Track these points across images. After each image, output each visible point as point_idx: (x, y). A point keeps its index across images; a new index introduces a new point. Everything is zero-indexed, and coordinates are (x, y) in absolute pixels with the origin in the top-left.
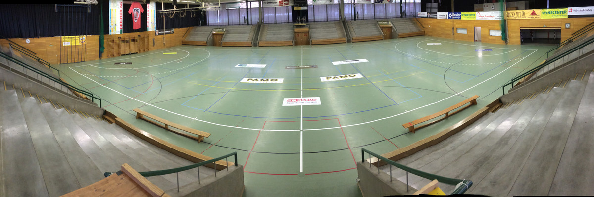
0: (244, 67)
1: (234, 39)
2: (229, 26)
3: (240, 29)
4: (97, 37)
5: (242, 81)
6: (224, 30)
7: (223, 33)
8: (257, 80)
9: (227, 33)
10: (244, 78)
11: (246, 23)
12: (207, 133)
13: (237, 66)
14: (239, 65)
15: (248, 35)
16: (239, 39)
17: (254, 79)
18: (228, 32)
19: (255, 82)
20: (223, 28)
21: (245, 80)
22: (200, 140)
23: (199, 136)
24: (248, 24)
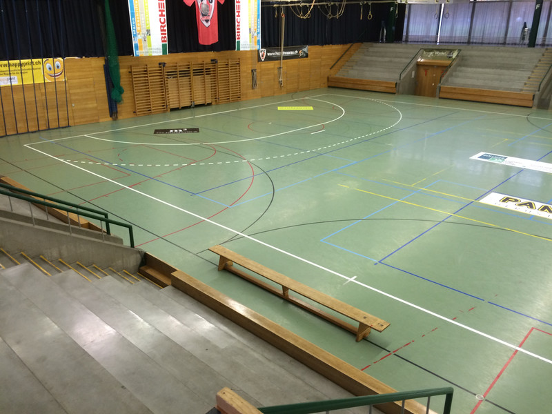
0: (496, 161)
1: (479, 83)
2: (470, 47)
3: (502, 55)
4: (97, 63)
5: (485, 201)
6: (454, 55)
7: (448, 62)
8: (531, 206)
9: (459, 65)
10: (493, 195)
11: (527, 41)
12: (379, 320)
13: (476, 157)
14: (482, 154)
15: (528, 74)
16: (496, 84)
17: (524, 201)
18: (463, 61)
19: (525, 210)
20: (451, 51)
21: (494, 199)
22: (361, 336)
23: (361, 324)
24: (532, 43)
